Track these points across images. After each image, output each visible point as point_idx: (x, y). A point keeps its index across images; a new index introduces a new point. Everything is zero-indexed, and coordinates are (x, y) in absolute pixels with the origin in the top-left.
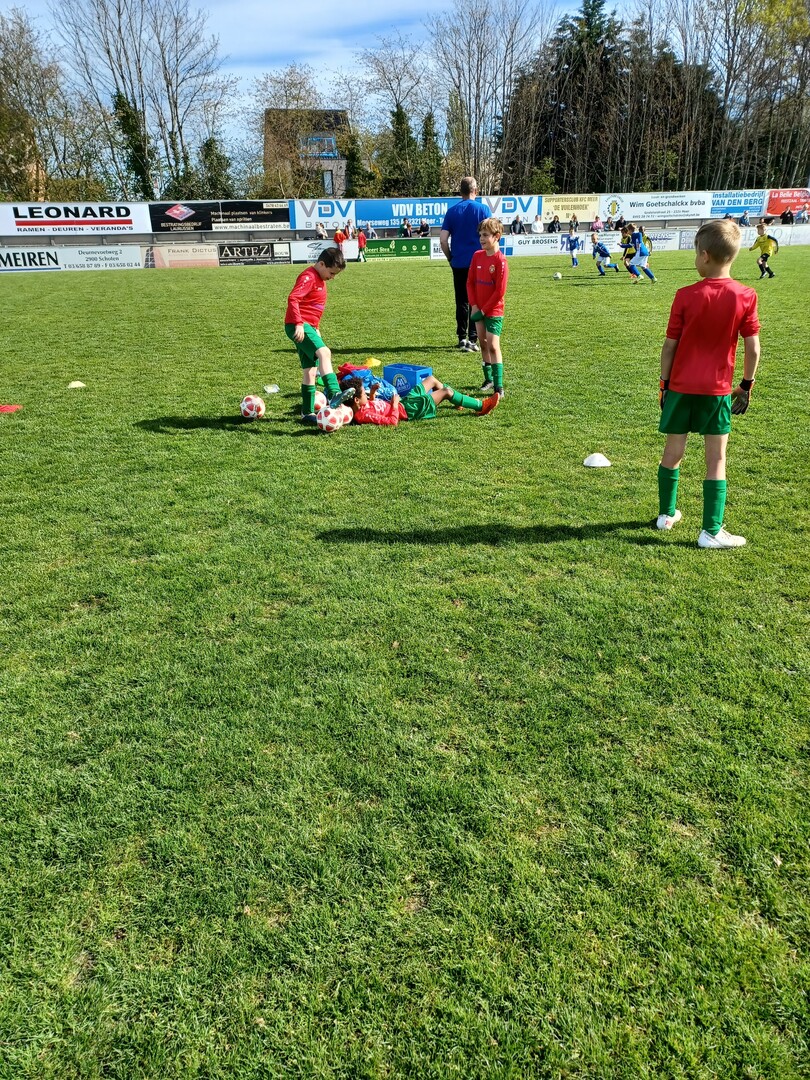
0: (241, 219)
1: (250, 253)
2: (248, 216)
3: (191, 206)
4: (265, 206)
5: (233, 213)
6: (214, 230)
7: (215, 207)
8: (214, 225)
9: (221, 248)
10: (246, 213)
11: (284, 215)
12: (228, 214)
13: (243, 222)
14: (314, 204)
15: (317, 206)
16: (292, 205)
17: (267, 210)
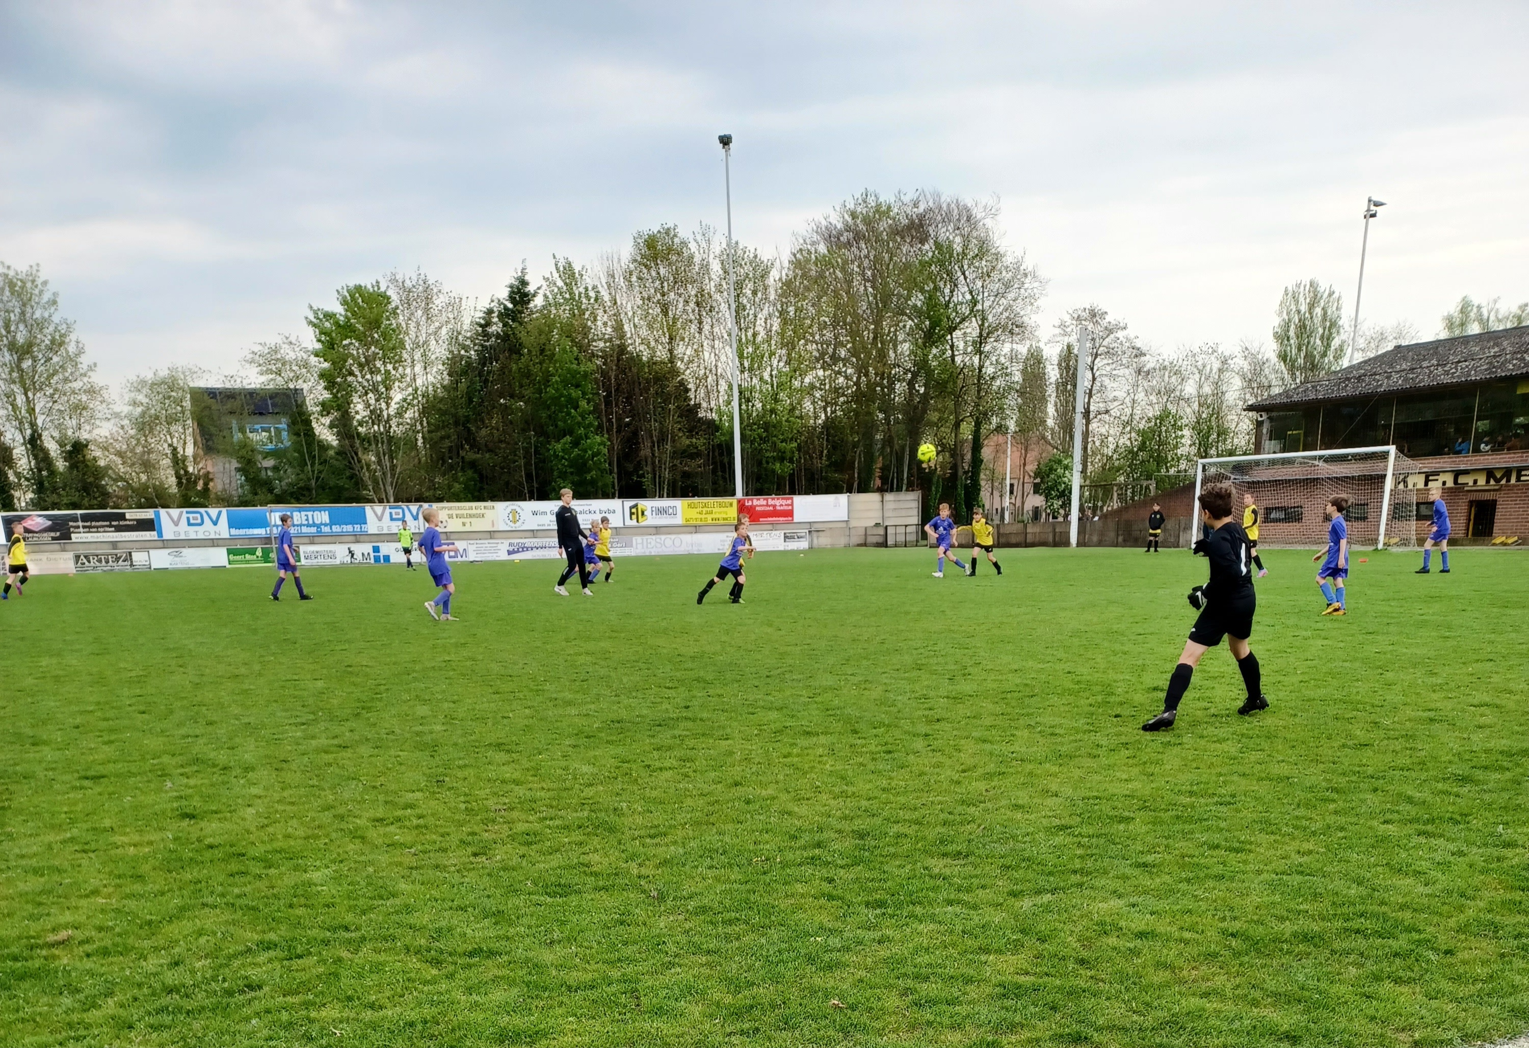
0: (102, 530)
1: (107, 562)
2: (111, 526)
3: (48, 517)
4: (128, 516)
5: (93, 524)
6: (74, 540)
7: (74, 519)
8: (73, 535)
9: (77, 557)
10: (108, 523)
11: (147, 525)
12: (88, 524)
13: (105, 532)
14: (181, 514)
15: (185, 516)
16: (158, 515)
17: (130, 520)
